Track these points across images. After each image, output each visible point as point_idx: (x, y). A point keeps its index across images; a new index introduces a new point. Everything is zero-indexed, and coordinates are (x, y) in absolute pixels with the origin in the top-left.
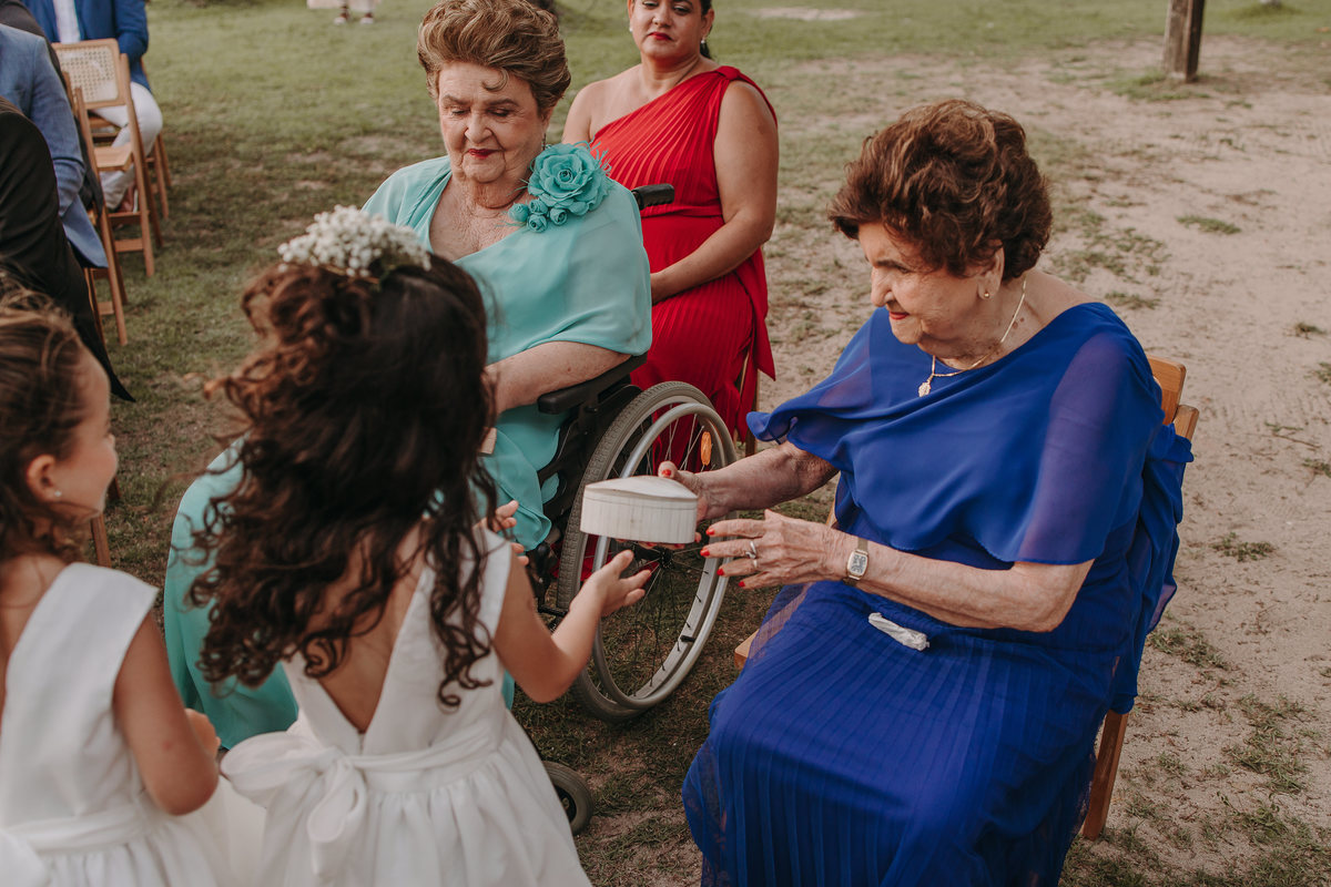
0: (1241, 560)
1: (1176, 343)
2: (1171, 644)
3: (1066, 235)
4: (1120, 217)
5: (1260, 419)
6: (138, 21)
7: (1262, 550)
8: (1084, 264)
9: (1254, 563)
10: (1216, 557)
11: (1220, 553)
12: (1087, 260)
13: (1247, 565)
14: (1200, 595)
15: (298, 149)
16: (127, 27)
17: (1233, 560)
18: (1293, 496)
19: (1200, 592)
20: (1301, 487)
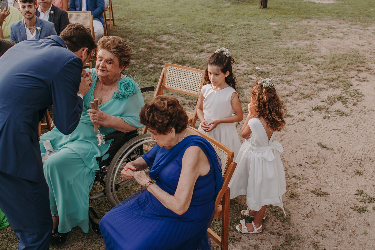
0: (317, 196)
1: (345, 129)
2: (280, 216)
3: (338, 89)
4: (358, 85)
5: (352, 156)
6: (102, 4)
7: (325, 194)
8: (336, 100)
9: (320, 197)
10: (310, 194)
11: (312, 193)
12: (338, 98)
13: (318, 198)
14: (299, 204)
15: (145, 37)
16: (99, 6)
17: (314, 196)
18: (345, 180)
19: (299, 203)
20: (349, 177)
